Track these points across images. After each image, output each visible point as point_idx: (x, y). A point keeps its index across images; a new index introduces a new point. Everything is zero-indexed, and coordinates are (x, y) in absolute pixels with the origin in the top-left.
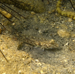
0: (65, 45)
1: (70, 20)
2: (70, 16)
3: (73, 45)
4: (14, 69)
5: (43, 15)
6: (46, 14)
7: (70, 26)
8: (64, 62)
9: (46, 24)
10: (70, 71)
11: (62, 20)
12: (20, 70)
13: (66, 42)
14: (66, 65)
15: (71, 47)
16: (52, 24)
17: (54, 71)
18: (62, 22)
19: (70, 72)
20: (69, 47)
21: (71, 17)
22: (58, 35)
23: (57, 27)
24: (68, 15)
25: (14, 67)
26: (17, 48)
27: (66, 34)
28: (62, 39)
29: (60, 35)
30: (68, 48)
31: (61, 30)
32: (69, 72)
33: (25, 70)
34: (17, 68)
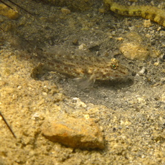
0: (137, 75)
1: (147, 23)
2: (147, 14)
3: (155, 72)
4: (23, 111)
5: (88, 15)
6: (95, 15)
7: (148, 35)
8: (136, 102)
9: (94, 32)
10: (152, 118)
11: (130, 26)
12: (37, 113)
13: (141, 67)
14: (142, 107)
15: (151, 78)
16: (108, 33)
17: (115, 117)
18: (130, 28)
19: (152, 120)
20: (147, 76)
21: (149, 17)
22: (122, 54)
23: (120, 39)
24: (143, 13)
25: (23, 107)
26: (29, 74)
27: (140, 51)
28: (130, 63)
29: (125, 54)
30: (145, 78)
31: (128, 44)
32: (148, 120)
33: (47, 112)
34: (29, 108)
